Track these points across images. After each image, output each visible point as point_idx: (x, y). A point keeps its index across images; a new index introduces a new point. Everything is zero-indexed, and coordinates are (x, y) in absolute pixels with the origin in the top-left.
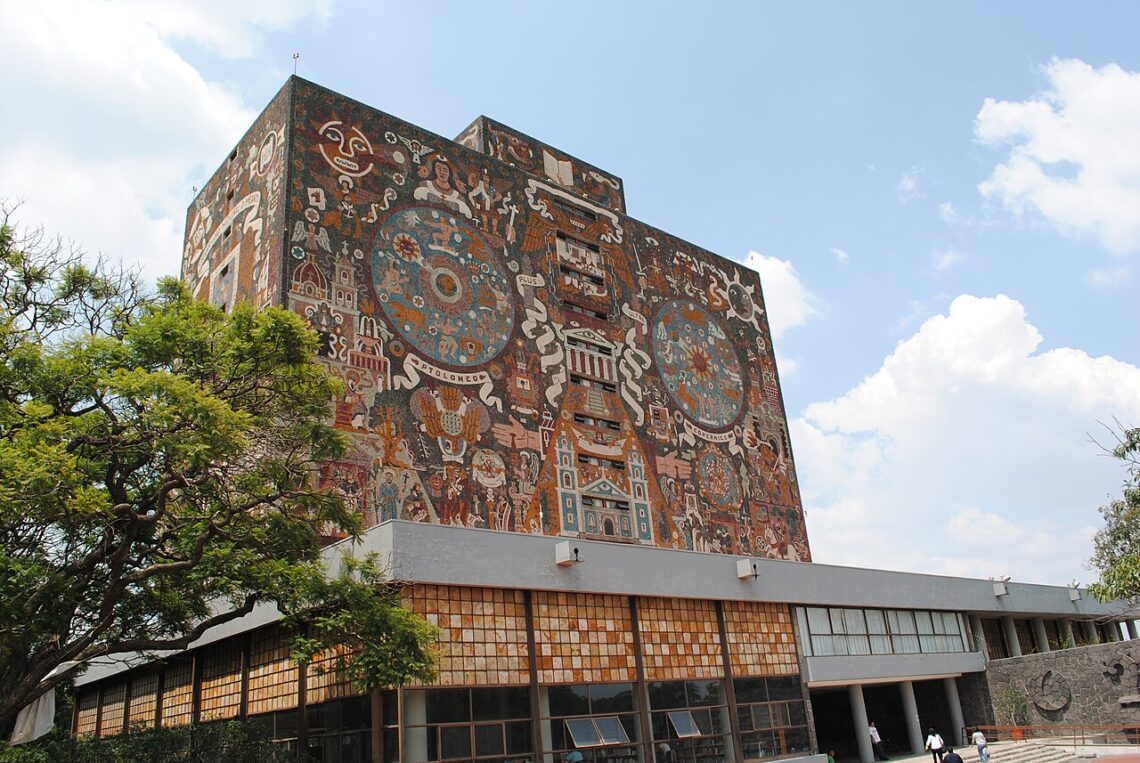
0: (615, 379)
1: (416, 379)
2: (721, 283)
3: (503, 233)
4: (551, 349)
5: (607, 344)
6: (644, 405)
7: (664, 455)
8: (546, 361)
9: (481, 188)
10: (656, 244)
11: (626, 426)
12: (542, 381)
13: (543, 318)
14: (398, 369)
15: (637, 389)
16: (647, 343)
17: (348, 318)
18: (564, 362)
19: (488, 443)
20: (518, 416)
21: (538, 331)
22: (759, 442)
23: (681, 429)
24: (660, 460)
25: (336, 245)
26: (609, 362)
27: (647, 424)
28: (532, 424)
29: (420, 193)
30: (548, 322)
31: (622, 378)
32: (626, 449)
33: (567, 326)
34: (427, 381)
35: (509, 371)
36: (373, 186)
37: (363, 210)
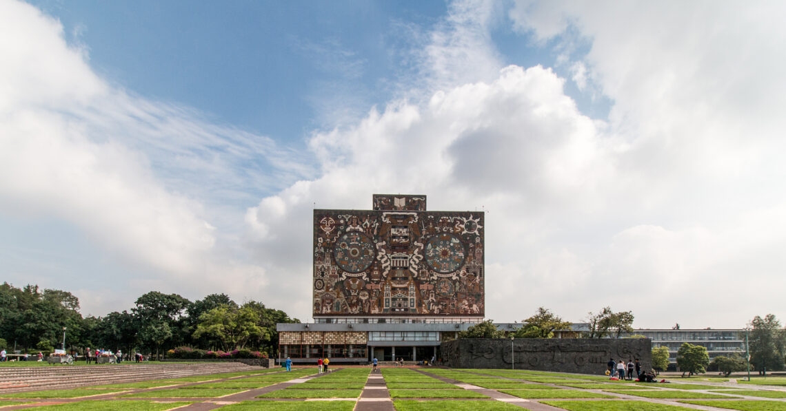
0: (408, 265)
1: (345, 277)
2: (462, 222)
3: (373, 232)
4: (386, 262)
5: (406, 256)
6: (418, 271)
7: (423, 284)
8: (384, 266)
9: (367, 222)
10: (433, 217)
11: (410, 278)
12: (381, 271)
13: (384, 254)
14: (341, 276)
15: (416, 267)
16: (423, 252)
17: (328, 267)
18: (390, 264)
19: (365, 289)
20: (373, 281)
21: (382, 257)
22: (467, 274)
23: (432, 275)
24: (421, 286)
25: (325, 250)
26: (406, 261)
27: (418, 276)
28: (378, 283)
29: (348, 229)
30: (386, 255)
31: (410, 264)
32: (410, 284)
33: (392, 254)
34: (348, 278)
35: (372, 270)
36: (335, 232)
37: (332, 239)
